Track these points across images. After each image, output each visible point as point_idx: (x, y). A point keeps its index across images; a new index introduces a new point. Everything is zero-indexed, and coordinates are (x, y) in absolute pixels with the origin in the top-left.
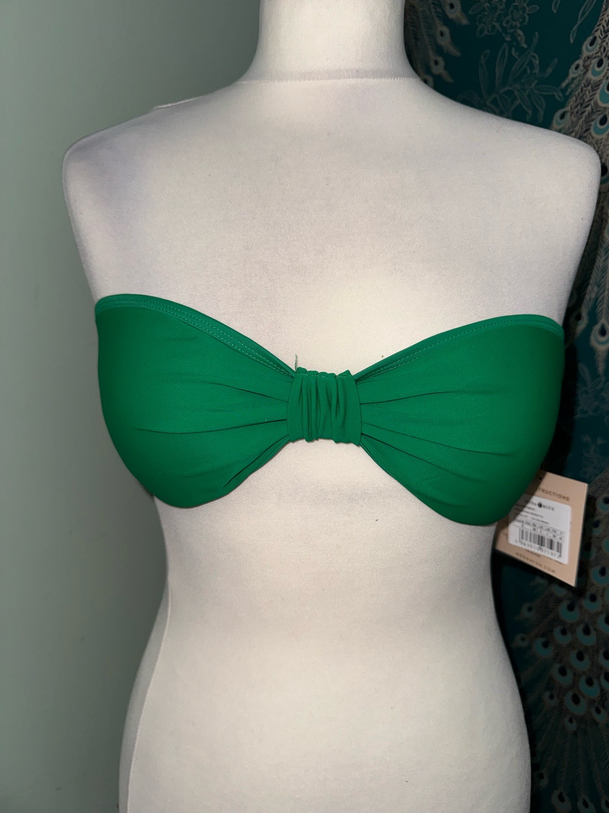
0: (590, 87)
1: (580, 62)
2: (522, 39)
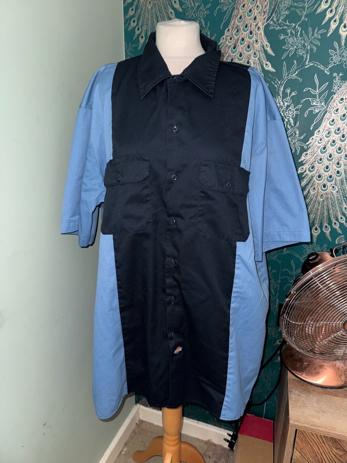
0: (227, 47)
1: (224, 37)
2: (203, 23)
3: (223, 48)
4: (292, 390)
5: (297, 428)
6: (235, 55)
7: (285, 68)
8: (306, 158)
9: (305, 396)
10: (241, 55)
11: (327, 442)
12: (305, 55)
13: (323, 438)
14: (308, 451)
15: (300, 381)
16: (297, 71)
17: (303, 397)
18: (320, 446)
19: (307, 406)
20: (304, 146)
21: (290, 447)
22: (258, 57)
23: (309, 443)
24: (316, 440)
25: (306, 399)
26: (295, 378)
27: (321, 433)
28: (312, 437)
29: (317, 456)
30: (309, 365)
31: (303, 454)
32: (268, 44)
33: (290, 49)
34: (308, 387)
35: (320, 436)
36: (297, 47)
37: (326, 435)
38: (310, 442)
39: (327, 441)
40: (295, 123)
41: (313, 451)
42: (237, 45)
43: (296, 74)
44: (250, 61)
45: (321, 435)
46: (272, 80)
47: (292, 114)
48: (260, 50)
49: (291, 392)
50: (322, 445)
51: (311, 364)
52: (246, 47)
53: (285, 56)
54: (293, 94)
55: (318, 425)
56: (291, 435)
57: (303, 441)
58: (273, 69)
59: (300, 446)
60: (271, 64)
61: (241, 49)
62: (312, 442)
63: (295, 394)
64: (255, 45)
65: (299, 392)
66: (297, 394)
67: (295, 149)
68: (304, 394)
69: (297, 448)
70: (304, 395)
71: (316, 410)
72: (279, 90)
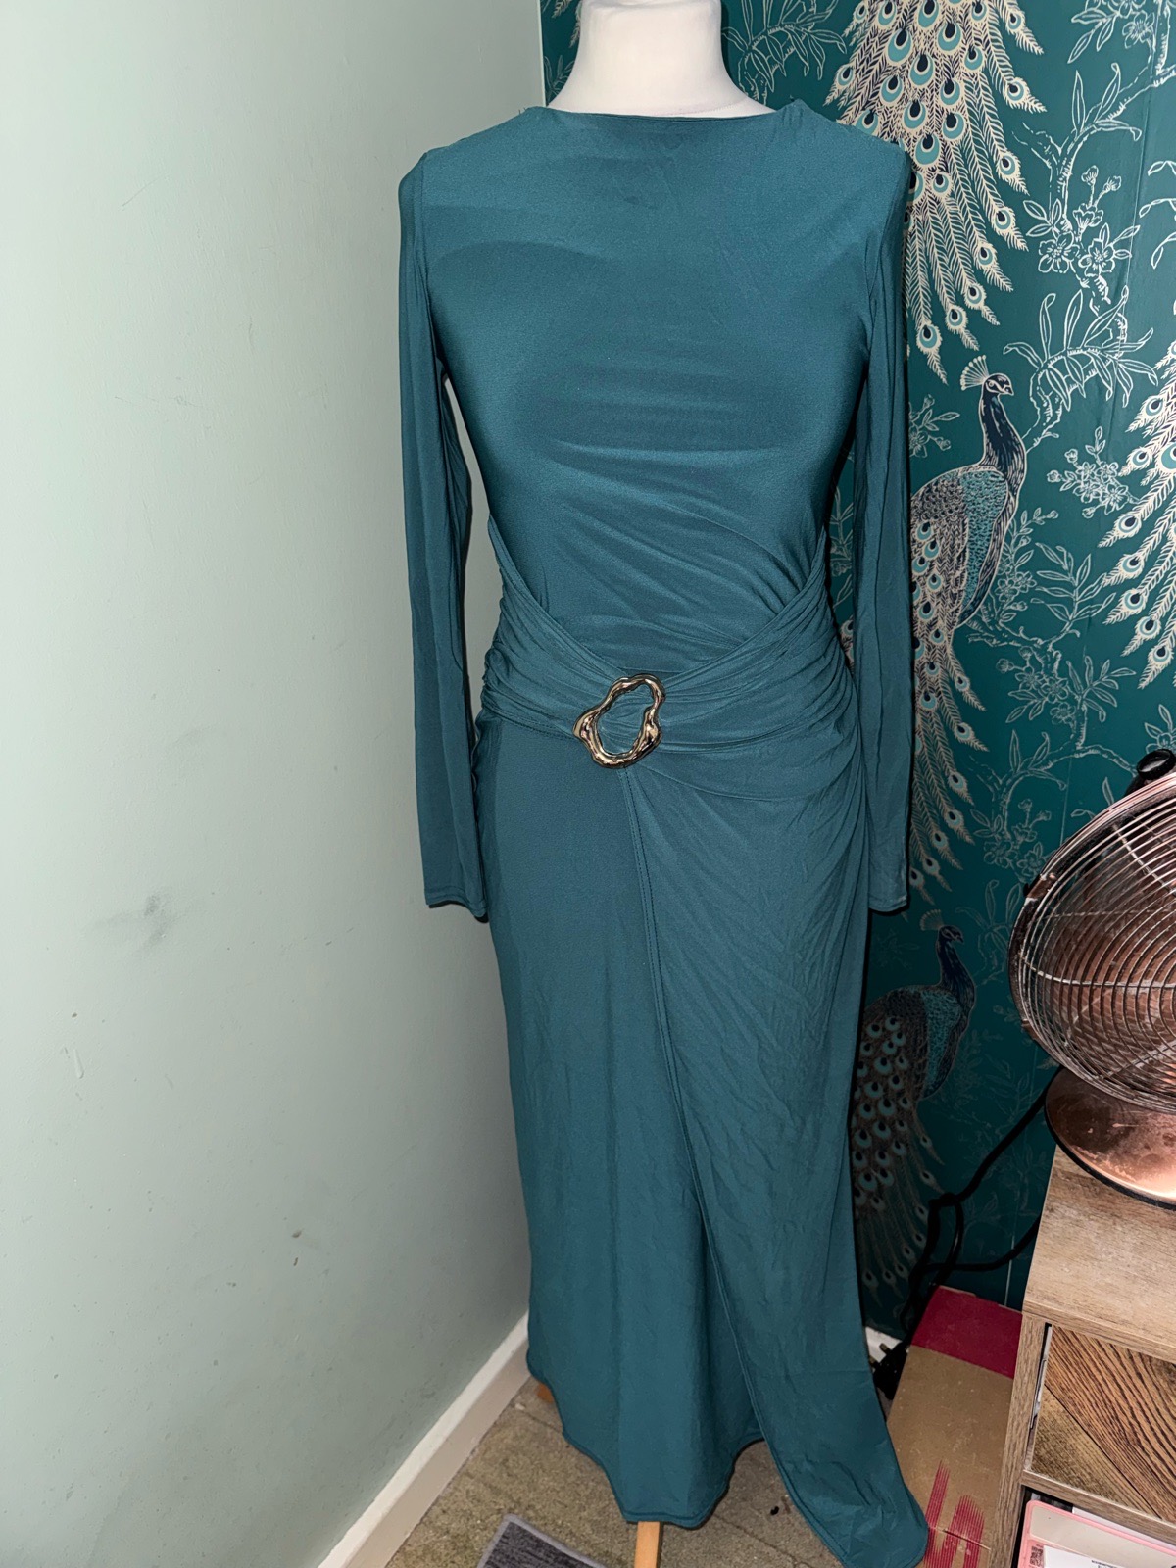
3: (863, 43)
4: (1055, 1204)
5: (1048, 1321)
6: (903, 67)
7: (1078, 96)
8: (1156, 416)
9: (1099, 1228)
10: (922, 65)
11: (1152, 1379)
12: (1151, 39)
13: (1137, 1360)
14: (1088, 1400)
15: (1092, 1180)
16: (1124, 103)
17: (1092, 1229)
18: (1128, 1387)
19: (1099, 1257)
20: (1149, 374)
21: (1026, 1378)
22: (983, 64)
23: (1091, 1374)
24: (1114, 1365)
25: (1098, 1236)
26: (1075, 1169)
27: (1128, 1345)
28: (1098, 1356)
29: (1117, 1418)
30: (1127, 1131)
31: (1071, 1408)
32: (1020, 14)
33: (1097, 23)
34: (1117, 1201)
35: (1125, 1352)
36: (1124, 11)
37: (1145, 1353)
38: (1093, 1370)
39: (1151, 1373)
40: (1115, 295)
41: (1104, 1401)
42: (911, 27)
43: (1119, 113)
44: (953, 80)
45: (1128, 1350)
46: (1033, 141)
47: (1105, 259)
48: (989, 37)
49: (1052, 1211)
50: (1135, 1386)
51: (1137, 1130)
52: (941, 33)
53: (1079, 48)
54: (1110, 187)
55: (1124, 1317)
56: (1029, 1342)
57: (1071, 1365)
58: (1035, 103)
59: (1060, 1380)
60: (1028, 86)
61: (923, 44)
62: (1100, 1371)
63: (1063, 1217)
64: (973, 22)
65: (1079, 1214)
66: (1070, 1218)
67: (1118, 389)
68: (1097, 1221)
69: (1051, 1387)
70: (1097, 1224)
71: (1127, 1273)
72: (1056, 178)
